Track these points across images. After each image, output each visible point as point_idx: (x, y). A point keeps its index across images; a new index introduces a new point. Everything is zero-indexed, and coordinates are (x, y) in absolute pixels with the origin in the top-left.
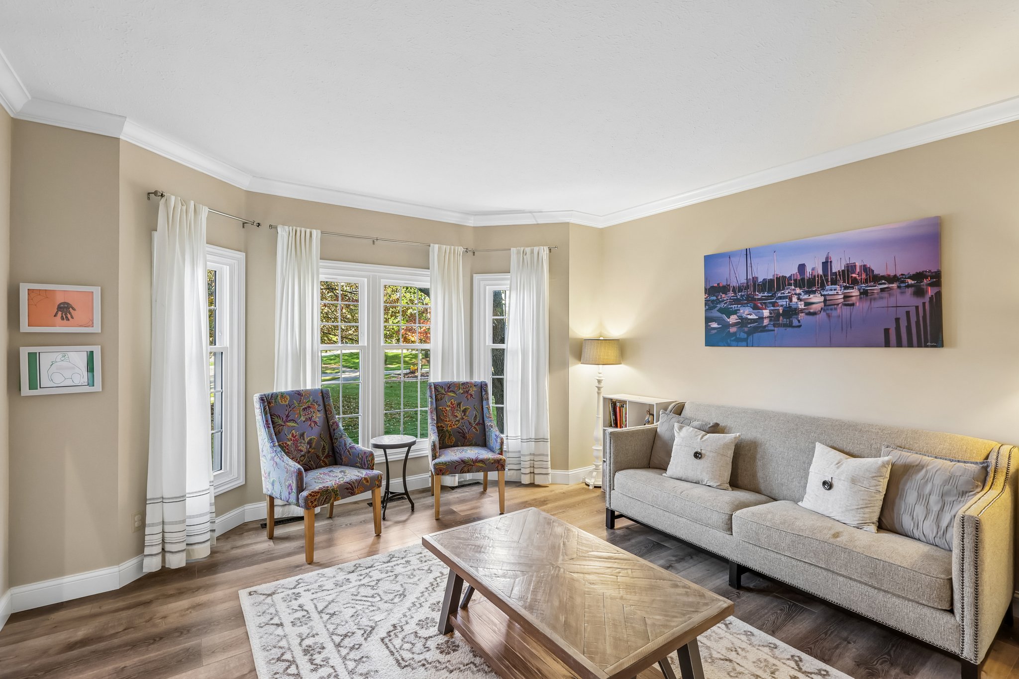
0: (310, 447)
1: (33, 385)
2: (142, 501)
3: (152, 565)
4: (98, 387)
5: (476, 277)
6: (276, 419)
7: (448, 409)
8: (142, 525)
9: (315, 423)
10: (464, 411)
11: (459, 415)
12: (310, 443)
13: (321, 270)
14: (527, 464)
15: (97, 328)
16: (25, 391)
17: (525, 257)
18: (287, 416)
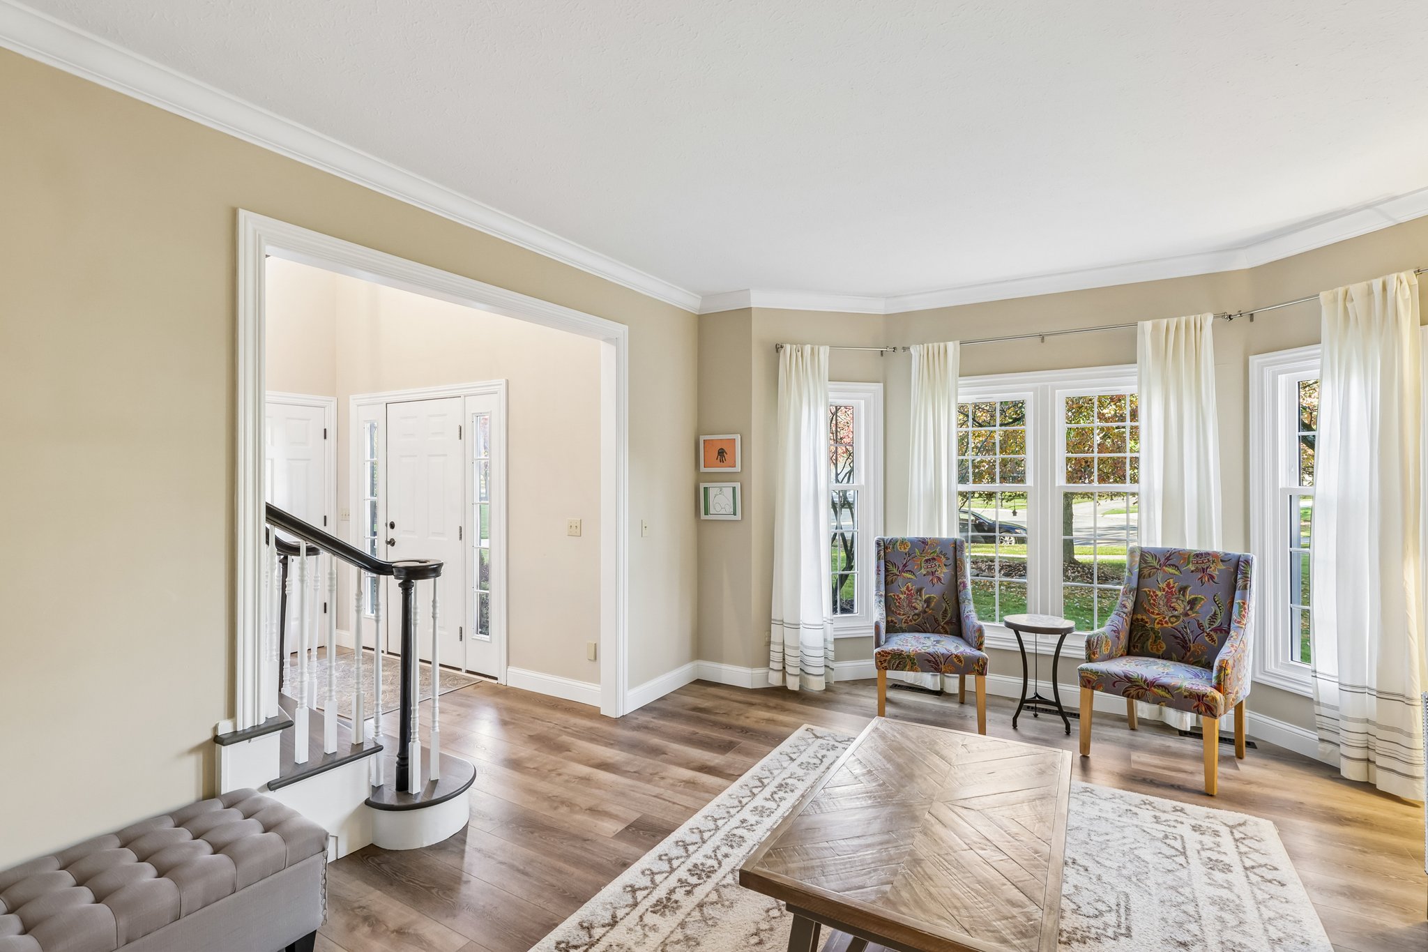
0: (928, 607)
1: (706, 513)
2: (768, 620)
3: (775, 680)
4: (738, 517)
5: (1255, 361)
6: (890, 567)
7: (1159, 593)
8: (769, 643)
9: (939, 579)
10: (1193, 603)
11: (1180, 607)
12: (928, 601)
13: (960, 390)
14: (1358, 739)
15: (738, 468)
16: (703, 517)
17: (1349, 305)
18: (905, 566)
